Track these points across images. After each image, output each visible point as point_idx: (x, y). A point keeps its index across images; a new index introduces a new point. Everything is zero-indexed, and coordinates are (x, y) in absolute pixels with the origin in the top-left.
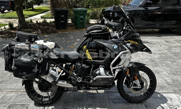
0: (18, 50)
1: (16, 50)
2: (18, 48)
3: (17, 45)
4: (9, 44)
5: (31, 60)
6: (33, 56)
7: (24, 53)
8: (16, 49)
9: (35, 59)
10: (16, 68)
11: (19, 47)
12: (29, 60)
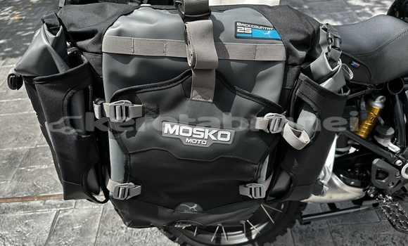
0: (129, 70)
1: (114, 76)
2: (126, 58)
3: (120, 33)
4: (52, 29)
5: (235, 137)
6: (249, 104)
7: (177, 89)
8: (118, 66)
9: (260, 123)
10: (136, 190)
11: (139, 48)
12: (226, 137)
